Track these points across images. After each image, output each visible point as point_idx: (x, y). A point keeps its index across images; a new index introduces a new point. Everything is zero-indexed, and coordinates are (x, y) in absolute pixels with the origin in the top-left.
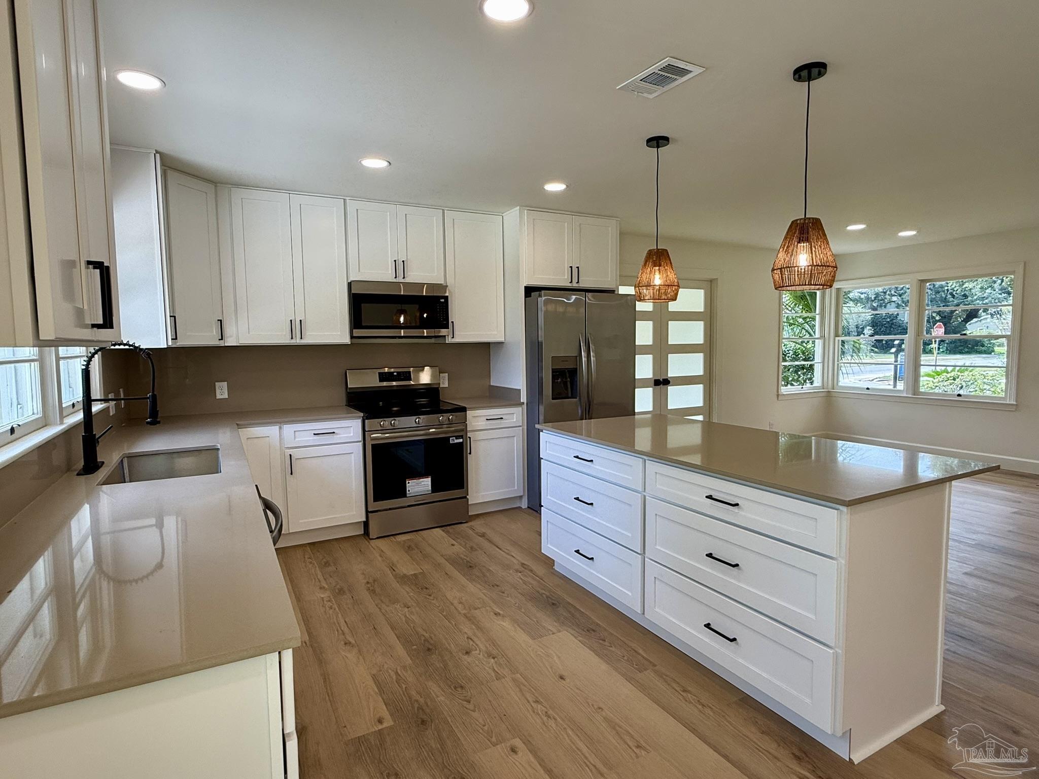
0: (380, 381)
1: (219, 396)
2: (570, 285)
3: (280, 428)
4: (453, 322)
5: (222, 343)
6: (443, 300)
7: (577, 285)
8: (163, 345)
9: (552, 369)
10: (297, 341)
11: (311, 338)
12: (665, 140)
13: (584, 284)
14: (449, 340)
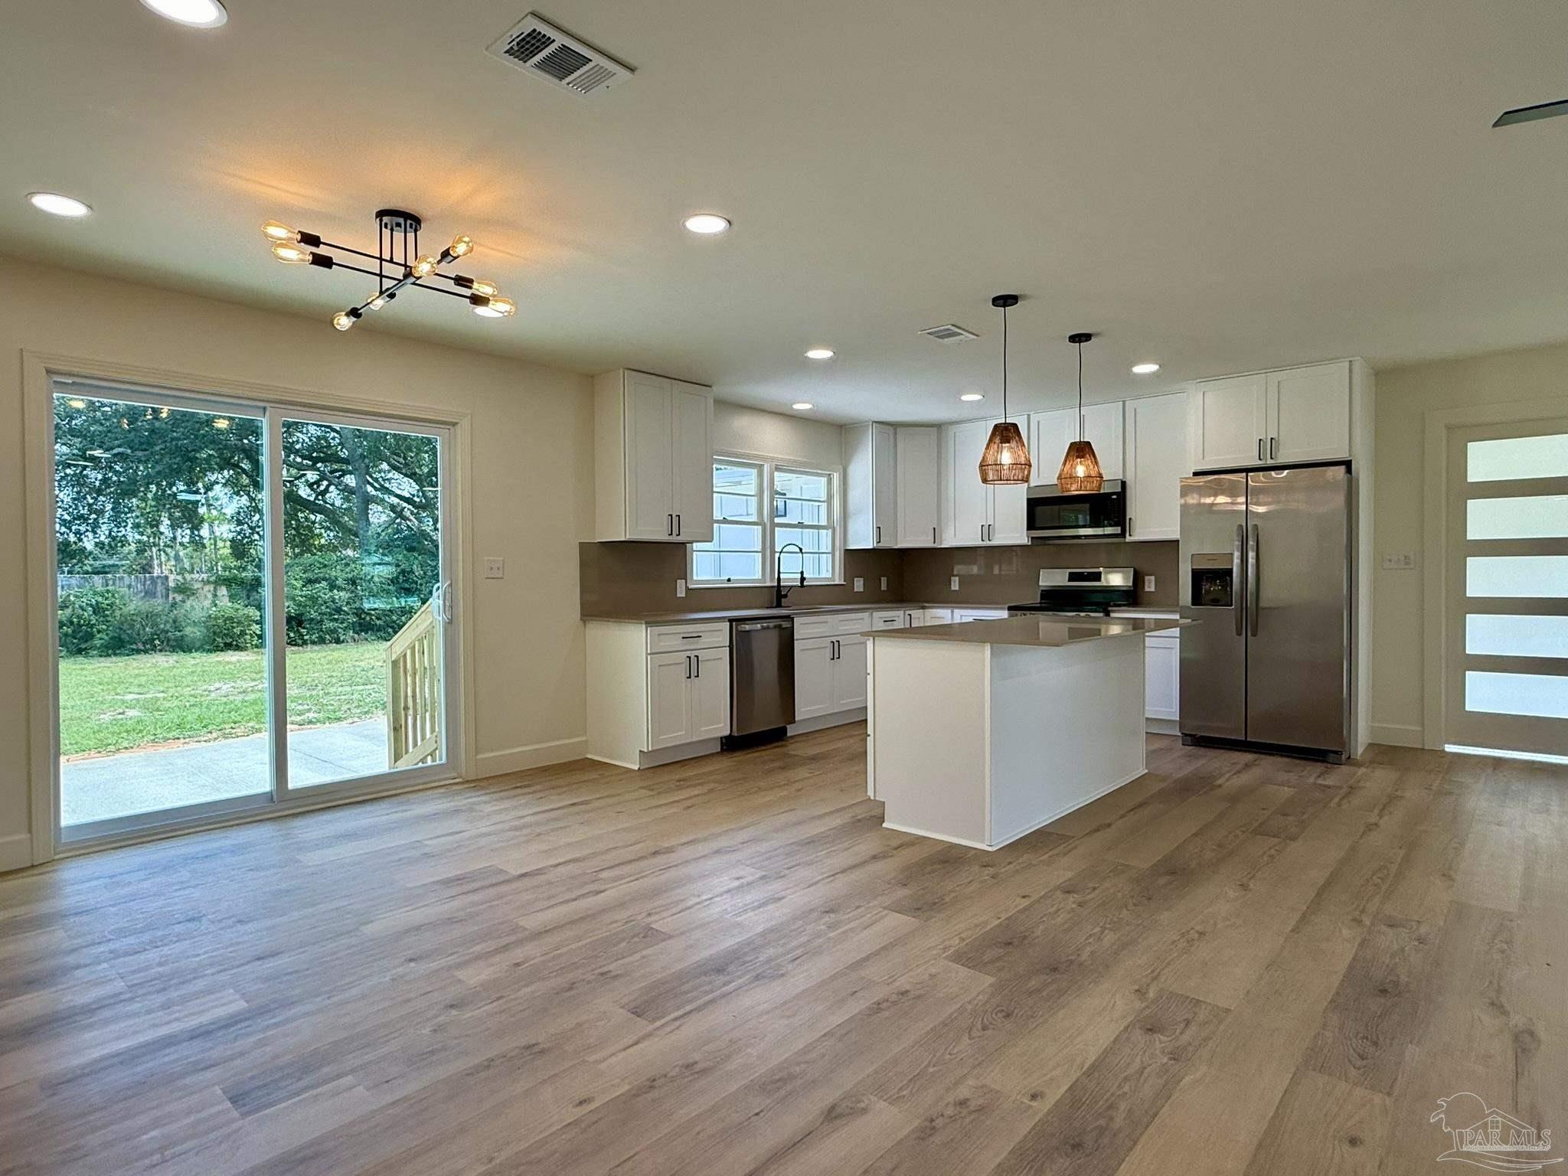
0: (1070, 580)
1: (953, 588)
2: (1260, 462)
3: (952, 612)
4: (1130, 519)
5: (937, 546)
6: (1115, 497)
7: (1273, 462)
8: (871, 547)
9: (1193, 570)
10: (987, 543)
11: (998, 540)
12: (1087, 337)
13: (1281, 460)
14: (1128, 539)
